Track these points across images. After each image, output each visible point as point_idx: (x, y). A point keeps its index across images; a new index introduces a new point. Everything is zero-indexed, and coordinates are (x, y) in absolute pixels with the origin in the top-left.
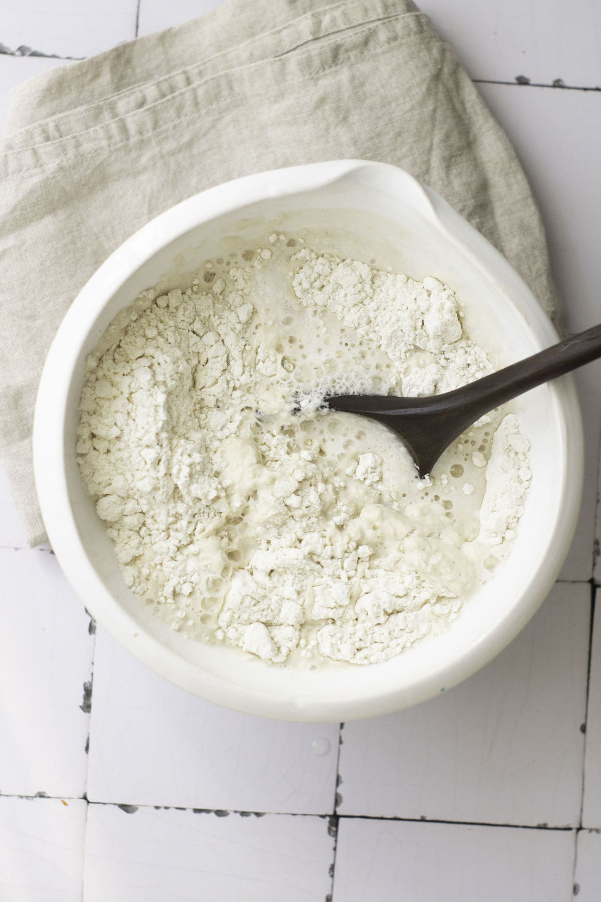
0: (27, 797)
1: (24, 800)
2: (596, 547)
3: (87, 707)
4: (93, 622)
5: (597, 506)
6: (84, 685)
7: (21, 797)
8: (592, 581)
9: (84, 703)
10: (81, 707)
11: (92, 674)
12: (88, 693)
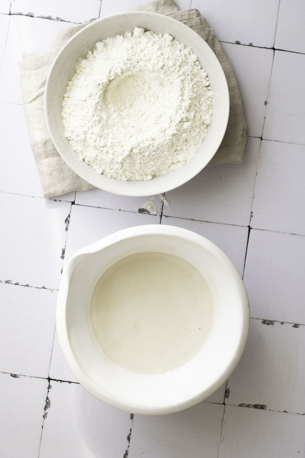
0: (39, 288)
1: (38, 289)
2: (251, 214)
3: (63, 257)
4: (67, 227)
5: (253, 199)
6: (62, 249)
7: (37, 288)
8: (249, 227)
9: (62, 256)
10: (60, 257)
11: (66, 245)
12: (64, 252)
